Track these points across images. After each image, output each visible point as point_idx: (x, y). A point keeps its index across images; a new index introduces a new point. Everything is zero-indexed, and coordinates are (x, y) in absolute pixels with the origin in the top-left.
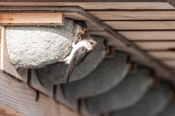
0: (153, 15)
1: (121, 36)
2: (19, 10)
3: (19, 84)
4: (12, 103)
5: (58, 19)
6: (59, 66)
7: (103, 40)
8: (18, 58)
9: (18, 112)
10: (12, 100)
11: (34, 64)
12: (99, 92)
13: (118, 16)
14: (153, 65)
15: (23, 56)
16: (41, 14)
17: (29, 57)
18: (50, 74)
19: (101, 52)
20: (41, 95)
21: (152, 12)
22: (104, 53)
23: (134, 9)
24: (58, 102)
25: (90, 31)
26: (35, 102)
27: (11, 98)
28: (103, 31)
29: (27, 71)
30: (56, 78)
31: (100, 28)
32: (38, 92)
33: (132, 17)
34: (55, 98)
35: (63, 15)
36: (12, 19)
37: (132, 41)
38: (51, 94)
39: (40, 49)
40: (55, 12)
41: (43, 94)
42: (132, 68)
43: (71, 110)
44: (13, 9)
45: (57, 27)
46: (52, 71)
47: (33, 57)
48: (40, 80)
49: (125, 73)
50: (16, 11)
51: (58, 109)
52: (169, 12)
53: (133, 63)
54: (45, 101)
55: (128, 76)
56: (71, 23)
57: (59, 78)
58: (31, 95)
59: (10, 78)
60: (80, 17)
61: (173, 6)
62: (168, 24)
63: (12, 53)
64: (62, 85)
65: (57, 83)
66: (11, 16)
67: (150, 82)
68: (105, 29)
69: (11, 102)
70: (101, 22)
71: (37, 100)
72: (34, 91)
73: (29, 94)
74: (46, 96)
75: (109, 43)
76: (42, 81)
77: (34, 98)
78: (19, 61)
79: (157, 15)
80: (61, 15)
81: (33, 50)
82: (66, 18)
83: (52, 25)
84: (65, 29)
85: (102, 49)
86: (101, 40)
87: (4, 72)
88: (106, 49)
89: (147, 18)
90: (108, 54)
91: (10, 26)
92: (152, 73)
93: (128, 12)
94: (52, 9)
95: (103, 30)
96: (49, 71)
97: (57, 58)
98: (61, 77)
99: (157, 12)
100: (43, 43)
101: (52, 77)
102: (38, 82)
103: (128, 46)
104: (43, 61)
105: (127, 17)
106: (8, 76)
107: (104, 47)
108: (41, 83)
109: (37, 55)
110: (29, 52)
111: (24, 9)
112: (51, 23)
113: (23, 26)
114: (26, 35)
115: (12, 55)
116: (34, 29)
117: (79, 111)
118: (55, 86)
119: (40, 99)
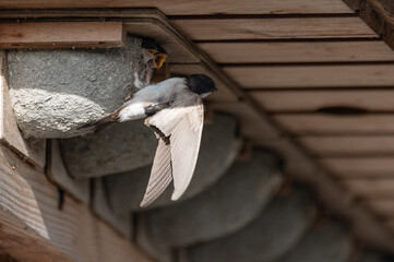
0: (303, 28)
1: (229, 77)
2: (35, 16)
3: (29, 171)
4: (18, 208)
5: (113, 35)
6: (107, 137)
8: (33, 115)
9: (26, 229)
10: (18, 202)
11: (61, 127)
13: (231, 31)
14: (284, 146)
15: (41, 111)
16: (79, 24)
17: (53, 113)
18: (88, 153)
20: (67, 199)
21: (303, 21)
23: (267, 12)
24: (97, 216)
25: (170, 64)
26: (57, 212)
27: (16, 198)
28: (197, 64)
29: (44, 146)
30: (99, 163)
31: (193, 57)
32: (62, 192)
33: (258, 33)
34: (91, 206)
35: (124, 27)
36: (20, 36)
37: (247, 90)
38: (85, 198)
39: (75, 97)
40: (108, 19)
41: (71, 196)
42: (242, 151)
43: (120, 235)
44: (22, 16)
46: (91, 147)
47: (60, 114)
48: (66, 167)
49: (231, 156)
50: (30, 20)
52: (337, 19)
53: (246, 140)
54: (74, 211)
55: (236, 165)
56: (138, 43)
57: (105, 163)
58: (51, 197)
59: (14, 156)
60: (157, 29)
61: (349, 5)
63: (18, 105)
64: (105, 179)
65: (99, 173)
66: (18, 29)
67: (275, 181)
68: (202, 61)
69: (15, 206)
70: (194, 44)
71: (61, 206)
72: (55, 189)
73: (46, 194)
74: (77, 201)
76: (70, 168)
77: (55, 203)
78: (34, 122)
79: (311, 28)
81: (62, 98)
83: (101, 46)
84: (125, 57)
87: (4, 144)
89: (290, 36)
91: (16, 50)
92: (279, 163)
93: (252, 21)
94: (102, 14)
95: (198, 61)
96: (87, 148)
98: (110, 160)
99: (313, 19)
100: (81, 84)
101: (91, 161)
102: (64, 171)
103: (241, 99)
105: (249, 32)
106: (11, 153)
108: (71, 175)
109: (69, 108)
110: (54, 103)
111: (45, 15)
112: (100, 43)
113: (42, 50)
114: (47, 68)
115: (19, 110)
116: (64, 56)
117: (134, 240)
118: (92, 181)
119: (67, 206)
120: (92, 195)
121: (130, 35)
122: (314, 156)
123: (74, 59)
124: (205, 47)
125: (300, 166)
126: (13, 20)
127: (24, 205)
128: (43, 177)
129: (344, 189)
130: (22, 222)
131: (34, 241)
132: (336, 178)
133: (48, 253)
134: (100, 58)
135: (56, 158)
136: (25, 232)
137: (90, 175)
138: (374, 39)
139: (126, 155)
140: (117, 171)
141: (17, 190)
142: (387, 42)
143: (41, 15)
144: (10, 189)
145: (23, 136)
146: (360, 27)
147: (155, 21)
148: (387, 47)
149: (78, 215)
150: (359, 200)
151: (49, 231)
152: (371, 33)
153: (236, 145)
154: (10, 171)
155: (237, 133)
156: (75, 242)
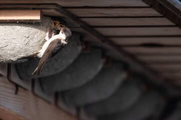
0: (127, 12)
7: (79, 36)
11: (14, 59)
12: (75, 86)
13: (94, 13)
15: (3, 51)
16: (20, 11)
17: (9, 52)
18: (29, 68)
19: (78, 48)
20: (20, 89)
21: (127, 9)
22: (80, 48)
23: (109, 6)
24: (36, 95)
26: (14, 96)
29: (7, 66)
31: (77, 24)
32: (17, 86)
33: (106, 14)
34: (33, 91)
35: (41, 12)
37: (107, 37)
38: (30, 88)
39: (19, 45)
40: (34, 9)
41: (22, 87)
42: (106, 63)
43: (49, 102)
45: (35, 23)
46: (30, 65)
47: (12, 52)
48: (19, 74)
49: (100, 67)
51: (36, 101)
52: (142, 9)
55: (103, 70)
56: (48, 20)
58: (11, 89)
60: (58, 13)
61: (146, 3)
62: (141, 21)
64: (40, 79)
68: (81, 26)
70: (77, 19)
71: (16, 93)
72: (13, 84)
73: (8, 88)
75: (85, 39)
76: (21, 75)
77: (14, 92)
79: (130, 12)
81: (13, 45)
82: (44, 15)
83: (30, 22)
84: (43, 26)
85: (78, 45)
86: (77, 35)
88: (82, 45)
89: (122, 15)
90: (83, 50)
93: (103, 10)
94: (31, 7)
95: (80, 26)
96: (28, 66)
99: (131, 9)
100: (22, 39)
102: (18, 77)
103: (103, 41)
104: (22, 56)
105: (102, 14)
107: (80, 43)
108: (20, 77)
109: (16, 50)
110: (9, 47)
112: (30, 20)
114: (6, 31)
116: (13, 26)
117: (56, 104)
118: (33, 80)
119: (19, 93)
120: (33, 86)
123: (18, 27)
128: (7, 80)
131: (3, 110)
138: (161, 17)
139: (47, 69)
142: (167, 18)
146: (153, 12)
148: (168, 20)
152: (158, 14)
156: (24, 109)
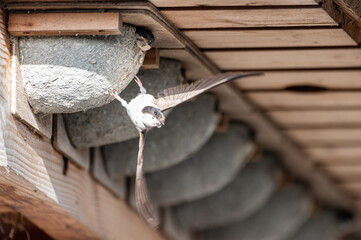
0: (275, 18)
2: (44, 8)
3: (37, 141)
5: (110, 24)
6: (105, 112)
7: (179, 66)
8: (41, 93)
9: (35, 191)
11: (67, 104)
12: (166, 164)
13: (212, 21)
14: (256, 119)
15: (49, 90)
16: (82, 15)
17: (59, 91)
18: (89, 125)
20: (70, 166)
21: (274, 11)
23: (243, 4)
24: (95, 180)
25: (160, 49)
26: (61, 177)
28: (183, 49)
29: (51, 119)
30: (98, 134)
31: (180, 43)
32: (66, 160)
33: (235, 23)
34: (91, 172)
35: (120, 18)
36: (30, 25)
38: (86, 165)
39: (78, 77)
40: (106, 10)
41: (74, 163)
42: (220, 124)
43: (115, 196)
44: (32, 8)
45: (109, 37)
46: (91, 120)
47: (65, 92)
49: (211, 128)
50: (39, 11)
51: (96, 192)
52: (303, 10)
53: (224, 114)
54: (76, 176)
55: (215, 136)
56: (132, 32)
57: (104, 134)
58: (57, 164)
59: (25, 128)
62: (295, 36)
63: (29, 85)
64: (102, 148)
65: (98, 143)
66: (29, 19)
67: (248, 149)
68: (187, 47)
69: (27, 172)
70: (180, 32)
71: (65, 172)
72: (61, 157)
73: (53, 161)
74: (79, 167)
75: (189, 74)
76: (73, 139)
77: (60, 169)
78: (42, 99)
79: (280, 18)
80: (117, 15)
81: (67, 79)
82: (124, 23)
83: (100, 34)
84: (121, 43)
86: (176, 66)
87: (17, 118)
89: (262, 24)
91: (27, 37)
92: (252, 134)
93: (231, 12)
94: (101, 6)
95: (184, 46)
96: (88, 122)
97: (107, 93)
98: (107, 132)
100: (83, 66)
101: (91, 133)
102: (68, 142)
105: (228, 21)
106: (23, 126)
107: (182, 79)
108: (72, 144)
109: (73, 87)
110: (60, 82)
111: (52, 7)
112: (100, 31)
113: (49, 37)
114: (54, 52)
115: (30, 90)
116: (68, 42)
117: (127, 200)
118: (92, 150)
119: (70, 172)
120: (92, 162)
121: (125, 25)
122: (281, 128)
123: (77, 45)
124: (189, 34)
125: (269, 136)
126: (24, 12)
127: (34, 171)
128: (50, 147)
129: (306, 156)
130: (33, 185)
131: (42, 202)
132: (299, 147)
133: (54, 212)
134: (100, 44)
135: (61, 130)
136: (35, 194)
137: (90, 145)
138: (334, 27)
139: (121, 127)
140: (114, 141)
141: (28, 158)
142: (345, 30)
143: (48, 7)
144: (22, 157)
145: (33, 111)
146: (322, 17)
147: (147, 12)
148: (345, 34)
149: (79, 180)
150: (319, 165)
151: (57, 195)
152: (331, 21)
153: (215, 118)
154: (22, 142)
155: (217, 109)
156: (77, 203)
